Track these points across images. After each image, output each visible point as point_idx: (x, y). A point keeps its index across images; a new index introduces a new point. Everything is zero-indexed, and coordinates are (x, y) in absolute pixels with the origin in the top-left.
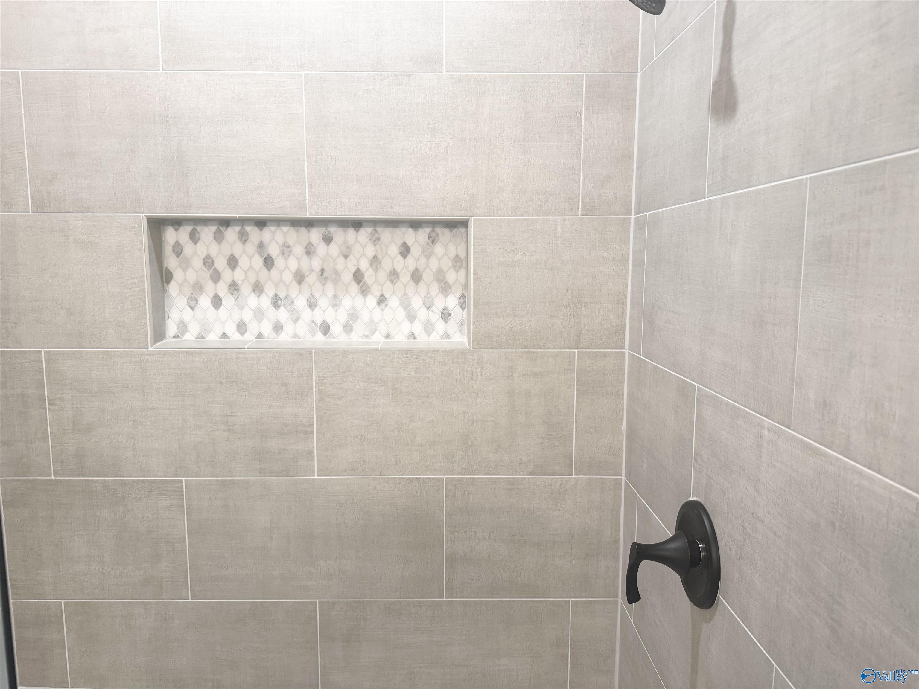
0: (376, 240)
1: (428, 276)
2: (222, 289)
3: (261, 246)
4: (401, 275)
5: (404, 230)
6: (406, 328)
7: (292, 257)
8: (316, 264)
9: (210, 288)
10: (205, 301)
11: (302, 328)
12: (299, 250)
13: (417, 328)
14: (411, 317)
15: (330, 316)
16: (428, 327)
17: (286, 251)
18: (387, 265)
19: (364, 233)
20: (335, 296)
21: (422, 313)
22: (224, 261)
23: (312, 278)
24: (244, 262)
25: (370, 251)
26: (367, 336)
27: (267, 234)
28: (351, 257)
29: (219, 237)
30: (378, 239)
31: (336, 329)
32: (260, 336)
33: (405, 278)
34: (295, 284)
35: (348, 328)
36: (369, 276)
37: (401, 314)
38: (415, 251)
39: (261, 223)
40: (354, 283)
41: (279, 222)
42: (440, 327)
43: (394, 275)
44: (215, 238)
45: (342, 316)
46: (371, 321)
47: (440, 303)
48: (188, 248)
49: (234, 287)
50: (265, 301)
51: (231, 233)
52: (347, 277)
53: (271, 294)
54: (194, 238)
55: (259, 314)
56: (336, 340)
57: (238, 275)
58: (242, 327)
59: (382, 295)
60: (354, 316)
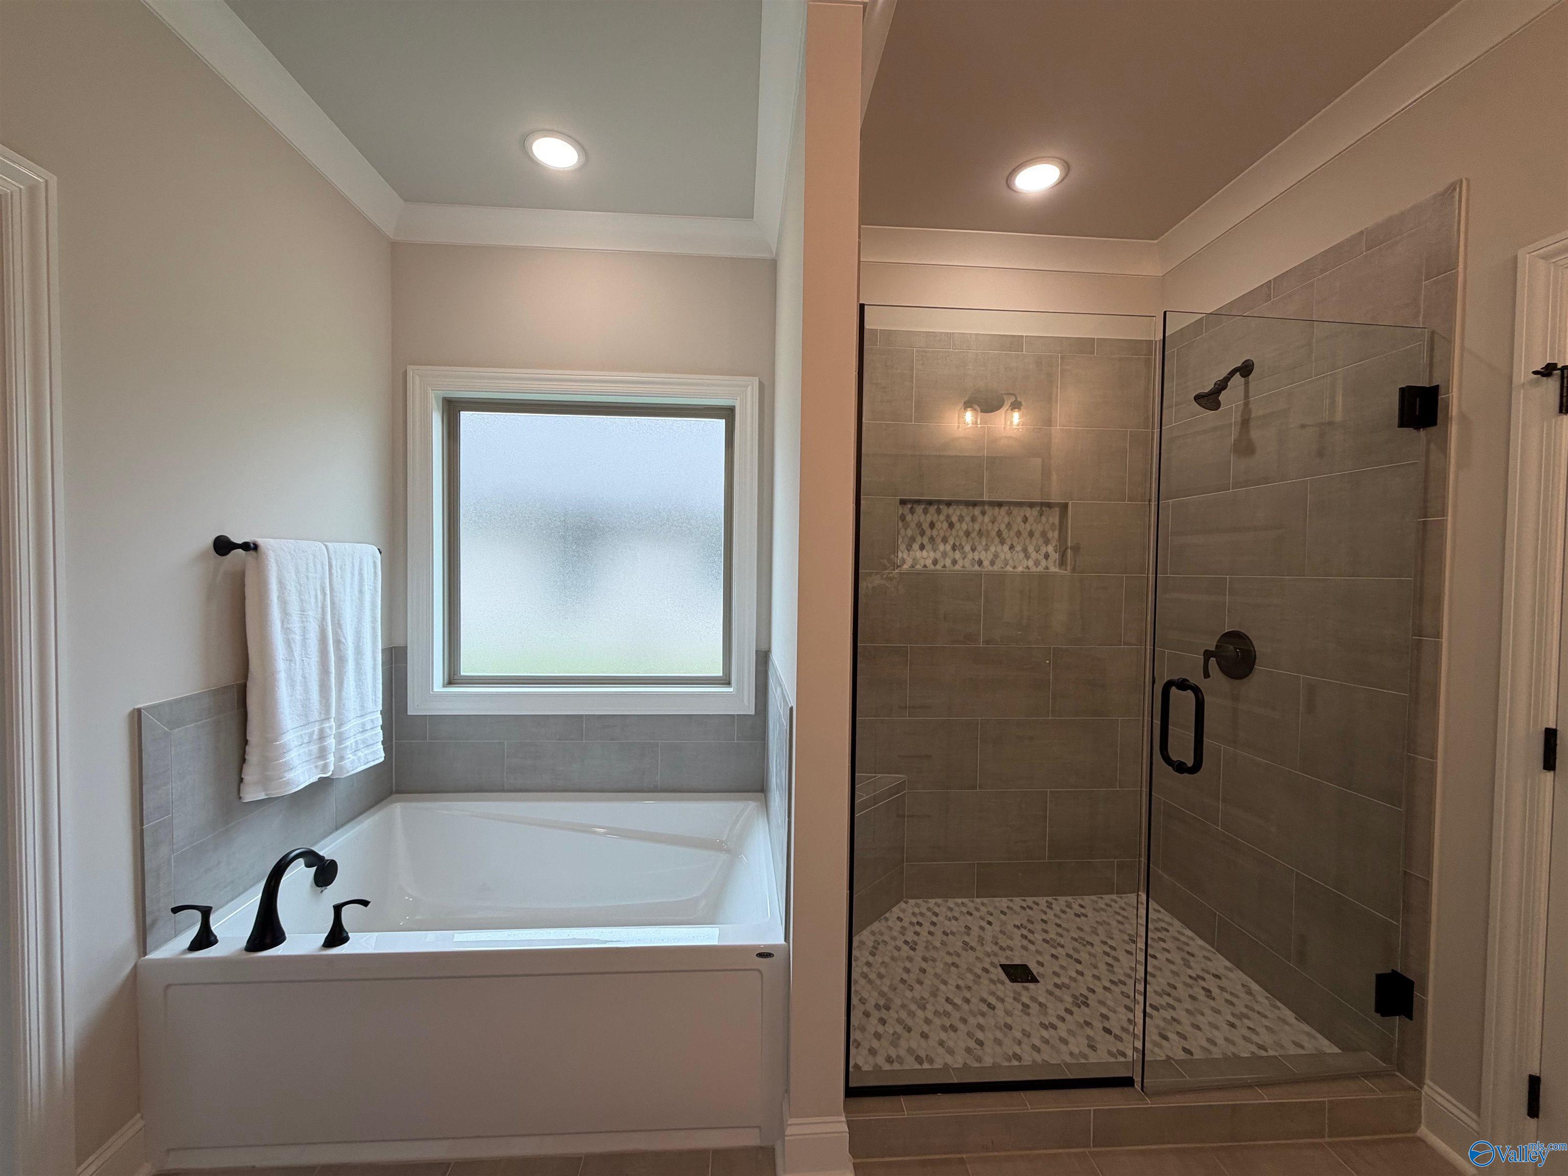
0: (1009, 514)
1: (1037, 534)
2: (925, 540)
3: (948, 517)
4: (1022, 533)
5: (1025, 508)
6: (1025, 563)
7: (964, 523)
8: (977, 527)
9: (919, 540)
10: (916, 546)
11: (967, 563)
12: (968, 519)
13: (1031, 563)
14: (1027, 557)
15: (983, 556)
16: (1037, 563)
17: (961, 519)
18: (1015, 528)
19: (1004, 510)
20: (986, 544)
21: (1034, 555)
22: (928, 525)
23: (974, 535)
24: (938, 525)
25: (1006, 520)
26: (1003, 568)
27: (951, 510)
28: (996, 523)
29: (925, 512)
30: (1011, 513)
31: (986, 563)
32: (944, 566)
33: (1025, 534)
34: (965, 538)
35: (992, 563)
36: (1005, 534)
37: (1022, 555)
38: (1031, 520)
39: (949, 504)
40: (997, 537)
41: (958, 503)
42: (1044, 563)
43: (1019, 534)
44: (923, 512)
45: (990, 557)
46: (1006, 559)
47: (1044, 550)
48: (909, 517)
49: (932, 539)
50: (948, 548)
51: (932, 509)
52: (993, 534)
53: (952, 543)
54: (912, 511)
55: (945, 554)
56: (986, 569)
57: (935, 532)
58: (935, 562)
59: (1012, 544)
60: (996, 556)
